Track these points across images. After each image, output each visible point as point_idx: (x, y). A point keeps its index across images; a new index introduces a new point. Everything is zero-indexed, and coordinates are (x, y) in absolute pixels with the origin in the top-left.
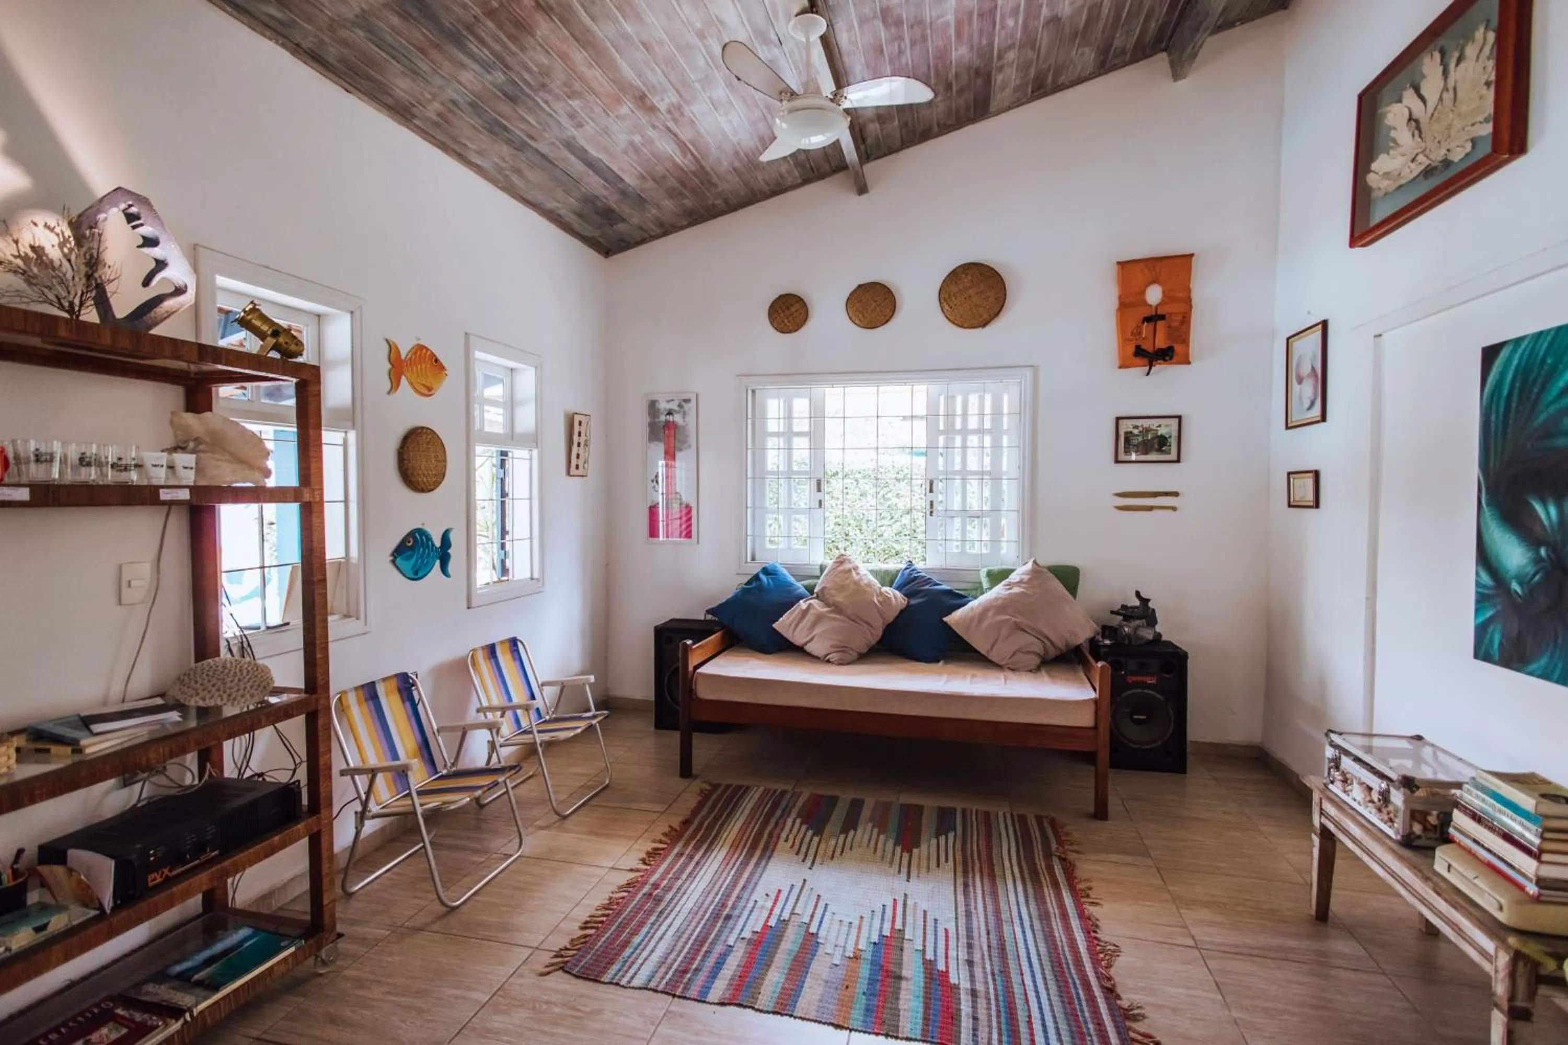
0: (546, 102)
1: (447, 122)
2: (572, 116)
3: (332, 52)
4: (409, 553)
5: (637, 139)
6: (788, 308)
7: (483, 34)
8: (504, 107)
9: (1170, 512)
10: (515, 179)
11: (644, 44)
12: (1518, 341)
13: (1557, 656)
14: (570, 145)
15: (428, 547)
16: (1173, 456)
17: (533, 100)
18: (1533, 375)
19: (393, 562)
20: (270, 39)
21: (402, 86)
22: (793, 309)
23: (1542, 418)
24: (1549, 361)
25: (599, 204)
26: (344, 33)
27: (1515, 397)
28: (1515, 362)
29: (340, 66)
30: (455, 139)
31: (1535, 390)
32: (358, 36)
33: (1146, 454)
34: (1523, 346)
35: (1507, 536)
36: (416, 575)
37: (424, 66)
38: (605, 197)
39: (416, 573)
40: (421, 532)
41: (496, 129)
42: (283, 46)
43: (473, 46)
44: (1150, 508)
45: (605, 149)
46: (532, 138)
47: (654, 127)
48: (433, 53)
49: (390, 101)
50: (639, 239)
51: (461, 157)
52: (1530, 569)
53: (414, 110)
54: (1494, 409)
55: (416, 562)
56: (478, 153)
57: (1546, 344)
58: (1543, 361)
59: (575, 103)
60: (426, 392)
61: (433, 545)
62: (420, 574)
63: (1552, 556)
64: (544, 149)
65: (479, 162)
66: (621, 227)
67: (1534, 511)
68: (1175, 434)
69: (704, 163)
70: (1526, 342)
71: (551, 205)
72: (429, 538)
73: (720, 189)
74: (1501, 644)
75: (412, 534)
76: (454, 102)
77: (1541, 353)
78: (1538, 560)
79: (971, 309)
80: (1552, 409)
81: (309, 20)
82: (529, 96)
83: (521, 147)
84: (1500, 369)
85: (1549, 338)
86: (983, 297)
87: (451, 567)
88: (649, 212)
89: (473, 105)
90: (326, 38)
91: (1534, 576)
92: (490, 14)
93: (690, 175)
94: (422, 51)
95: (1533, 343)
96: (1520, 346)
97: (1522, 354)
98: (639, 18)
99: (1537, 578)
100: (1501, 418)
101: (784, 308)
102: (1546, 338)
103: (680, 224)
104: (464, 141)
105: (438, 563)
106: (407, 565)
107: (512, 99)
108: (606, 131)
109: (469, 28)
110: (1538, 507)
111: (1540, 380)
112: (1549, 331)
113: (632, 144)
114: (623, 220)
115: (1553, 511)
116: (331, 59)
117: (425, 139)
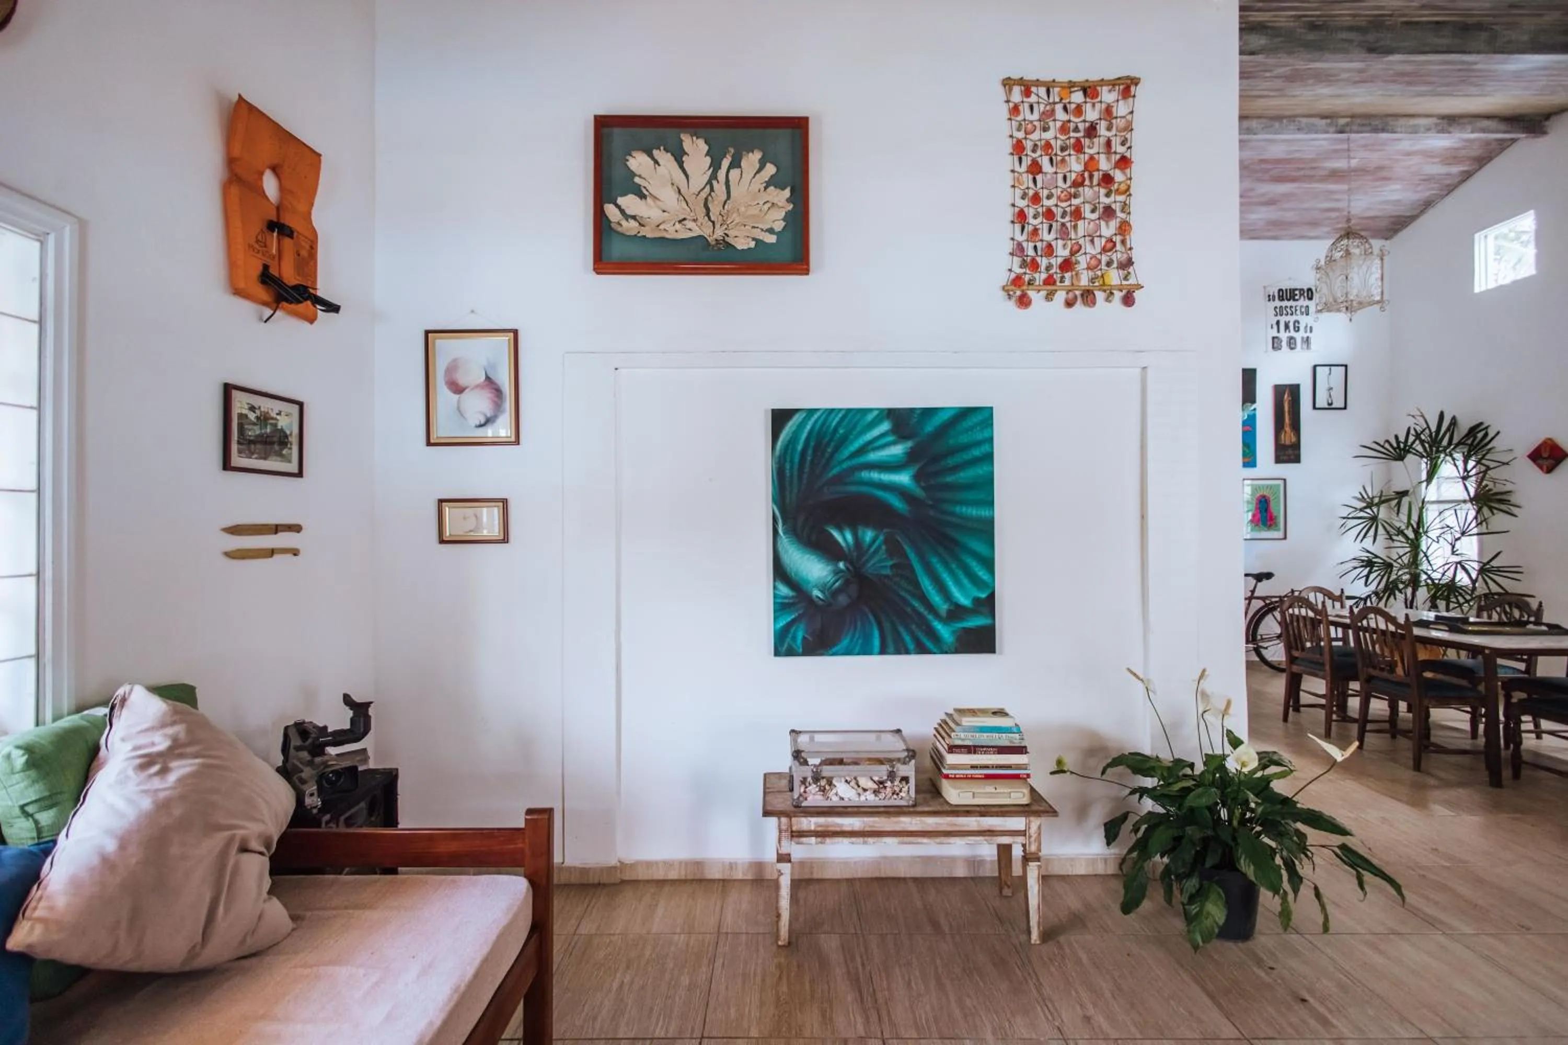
9: (289, 557)
12: (811, 412)
13: (857, 636)
16: (293, 467)
18: (827, 439)
23: (835, 471)
24: (841, 431)
27: (810, 452)
28: (808, 427)
31: (829, 450)
33: (265, 458)
34: (816, 416)
35: (807, 556)
44: (272, 552)
52: (830, 578)
54: (788, 459)
57: (837, 419)
58: (836, 430)
63: (851, 568)
67: (831, 536)
68: (296, 431)
70: (818, 414)
74: (804, 638)
77: (834, 424)
78: (837, 572)
80: (845, 466)
84: (794, 429)
85: (840, 415)
91: (834, 583)
95: (824, 416)
96: (812, 415)
97: (816, 421)
99: (837, 584)
100: (796, 466)
102: (836, 415)
110: (836, 534)
111: (833, 444)
112: (840, 410)
115: (849, 537)
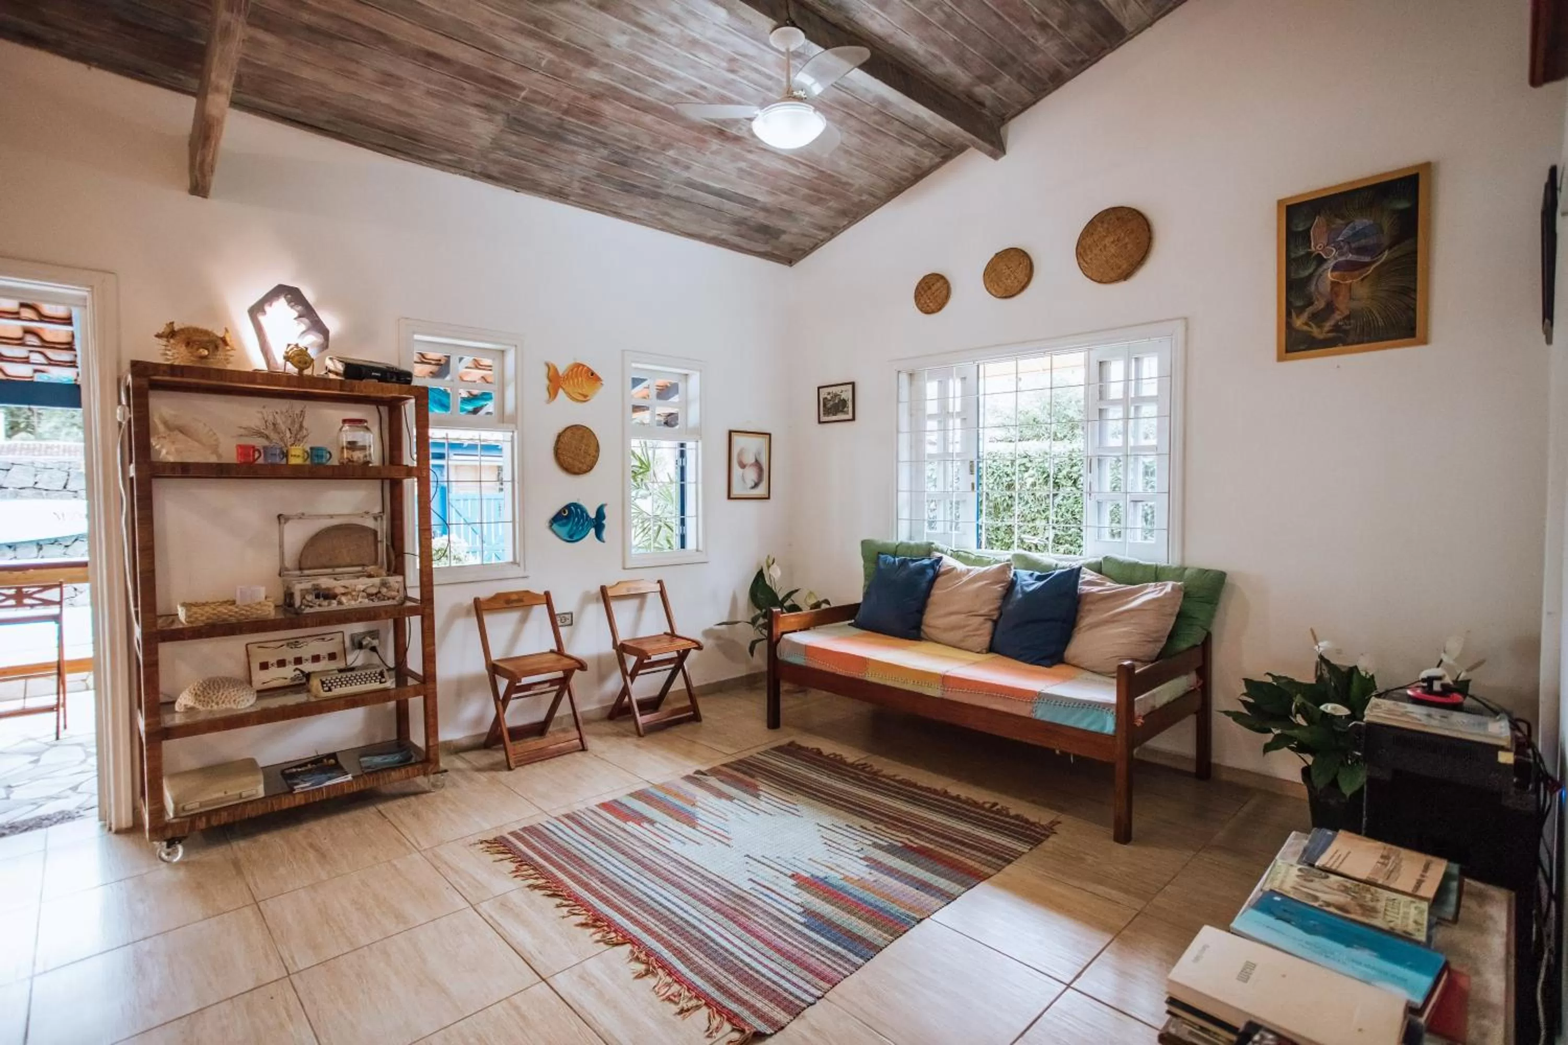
0: (648, 159)
1: (590, 192)
2: (676, 162)
3: (494, 170)
4: (564, 521)
5: (743, 165)
6: (930, 288)
7: (572, 128)
8: (623, 171)
10: (666, 219)
11: (691, 94)
14: (691, 184)
15: (583, 517)
17: (639, 160)
19: (551, 526)
20: (456, 173)
21: (546, 177)
22: (934, 288)
25: (752, 224)
26: (492, 156)
29: (502, 177)
30: (603, 202)
32: (500, 155)
33: (836, 415)
36: (572, 538)
37: (552, 161)
38: (751, 217)
39: (571, 537)
40: (576, 505)
41: (628, 188)
42: (464, 175)
43: (571, 137)
45: (723, 180)
46: (659, 187)
47: (750, 152)
48: (550, 150)
49: (547, 190)
50: (812, 245)
51: (618, 214)
53: (566, 191)
55: (571, 528)
56: (627, 208)
59: (671, 153)
60: (582, 398)
61: (587, 516)
62: (575, 538)
64: (675, 193)
65: (633, 214)
66: (784, 238)
68: (851, 398)
69: (820, 168)
71: (712, 233)
72: (583, 511)
73: (857, 186)
75: (568, 507)
76: (585, 178)
79: (1107, 262)
81: (469, 154)
82: (633, 159)
83: (655, 196)
86: (1120, 244)
87: (605, 534)
88: (803, 220)
89: (599, 176)
90: (485, 163)
92: (566, 112)
93: (815, 180)
94: (542, 151)
98: (672, 77)
101: (926, 288)
103: (841, 225)
104: (611, 202)
105: (593, 531)
106: (564, 531)
107: (623, 164)
108: (712, 166)
109: (560, 127)
113: (741, 170)
114: (784, 232)
116: (496, 174)
117: (586, 209)
